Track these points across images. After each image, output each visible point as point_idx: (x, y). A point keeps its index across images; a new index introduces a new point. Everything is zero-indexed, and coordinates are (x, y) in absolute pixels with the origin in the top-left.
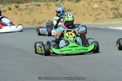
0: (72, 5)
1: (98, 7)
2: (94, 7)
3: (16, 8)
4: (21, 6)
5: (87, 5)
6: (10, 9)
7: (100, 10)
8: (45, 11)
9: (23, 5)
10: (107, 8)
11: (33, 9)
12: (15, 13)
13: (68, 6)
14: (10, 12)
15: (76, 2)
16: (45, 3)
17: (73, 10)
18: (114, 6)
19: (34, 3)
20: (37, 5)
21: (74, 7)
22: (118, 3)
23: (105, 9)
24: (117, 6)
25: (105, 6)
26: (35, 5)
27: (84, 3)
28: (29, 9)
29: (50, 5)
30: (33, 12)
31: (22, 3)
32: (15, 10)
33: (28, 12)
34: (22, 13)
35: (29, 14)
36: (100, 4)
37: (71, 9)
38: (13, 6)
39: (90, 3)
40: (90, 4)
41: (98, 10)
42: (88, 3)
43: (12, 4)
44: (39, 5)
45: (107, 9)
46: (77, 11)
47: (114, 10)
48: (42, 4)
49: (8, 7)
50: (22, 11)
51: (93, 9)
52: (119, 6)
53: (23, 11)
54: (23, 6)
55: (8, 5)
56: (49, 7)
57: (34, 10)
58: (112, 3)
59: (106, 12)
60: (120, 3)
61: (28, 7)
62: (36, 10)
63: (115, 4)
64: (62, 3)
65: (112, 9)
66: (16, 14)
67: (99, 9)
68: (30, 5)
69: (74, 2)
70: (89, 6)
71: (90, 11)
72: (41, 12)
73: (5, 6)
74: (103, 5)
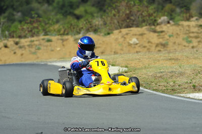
0: (99, 40)
1: (137, 42)
2: (131, 42)
3: (15, 45)
4: (24, 42)
5: (121, 40)
6: (6, 47)
7: (140, 46)
8: (58, 49)
9: (26, 40)
10: (150, 44)
11: (40, 46)
12: (13, 52)
14: (6, 50)
15: (105, 35)
16: (59, 37)
17: (99, 47)
18: (161, 40)
19: (42, 37)
20: (46, 39)
21: (101, 42)
22: (167, 37)
23: (147, 45)
24: (165, 40)
25: (148, 41)
26: (43, 39)
27: (116, 37)
28: (34, 46)
29: (67, 40)
30: (40, 51)
31: (25, 37)
32: (14, 48)
33: (33, 50)
34: (24, 52)
35: (34, 53)
36: (140, 37)
37: (97, 46)
38: (10, 42)
39: (126, 36)
40: (125, 38)
41: (136, 46)
42: (123, 37)
43: (10, 39)
44: (49, 41)
45: (150, 46)
46: (105, 48)
47: (160, 46)
48: (54, 38)
49: (4, 44)
50: (23, 49)
51: (130, 45)
52: (168, 41)
53: (25, 48)
54: (26, 42)
55: (4, 40)
56: (65, 43)
57: (42, 48)
58: (158, 36)
59: (148, 49)
60: (170, 36)
61: (33, 44)
62: (45, 48)
63: (163, 38)
65: (157, 45)
66: (15, 53)
67: (138, 45)
68: (37, 41)
69: (103, 36)
70: (124, 40)
71: (125, 49)
72: (52, 51)
74: (145, 40)
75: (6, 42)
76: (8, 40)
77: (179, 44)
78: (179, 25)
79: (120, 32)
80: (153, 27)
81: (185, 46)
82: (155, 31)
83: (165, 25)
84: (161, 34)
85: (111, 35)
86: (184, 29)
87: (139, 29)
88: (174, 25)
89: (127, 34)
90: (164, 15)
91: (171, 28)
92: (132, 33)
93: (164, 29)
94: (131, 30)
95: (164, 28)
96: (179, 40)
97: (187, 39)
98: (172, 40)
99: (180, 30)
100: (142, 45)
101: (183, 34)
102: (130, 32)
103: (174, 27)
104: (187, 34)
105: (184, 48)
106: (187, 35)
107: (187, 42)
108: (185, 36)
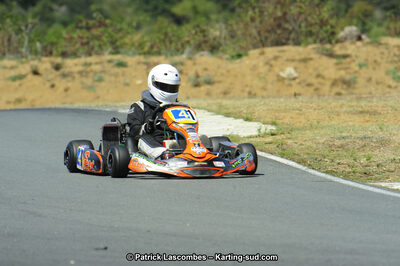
0: (219, 67)
1: (296, 75)
2: (282, 74)
3: (53, 71)
4: (72, 64)
5: (263, 69)
6: (36, 73)
8: (139, 82)
9: (76, 61)
10: (320, 80)
11: (103, 75)
12: (48, 85)
13: (206, 69)
14: (36, 80)
15: (233, 57)
16: (142, 58)
17: (219, 82)
18: (342, 73)
19: (107, 57)
20: (116, 62)
21: (224, 72)
22: (354, 67)
23: (313, 81)
24: (350, 73)
25: (315, 74)
26: (110, 61)
27: (254, 62)
28: (91, 75)
30: (103, 84)
31: (75, 55)
32: (51, 77)
33: (89, 81)
34: (69, 84)
35: (91, 88)
36: (302, 65)
37: (216, 79)
38: (45, 64)
39: (273, 62)
40: (271, 66)
41: (293, 83)
42: (267, 63)
43: (44, 59)
44: (121, 64)
45: (320, 84)
46: (231, 84)
47: (340, 84)
48: (131, 60)
49: (32, 67)
50: (69, 79)
51: (280, 79)
52: (357, 75)
53: (74, 78)
54: (76, 65)
55: (33, 59)
57: (106, 77)
58: (337, 64)
59: (316, 89)
60: (360, 66)
61: (88, 69)
62: (113, 78)
63: (346, 69)
64: (190, 58)
65: (334, 83)
66: (53, 86)
67: (297, 81)
68: (96, 63)
69: (227, 59)
70: (270, 71)
71: (269, 86)
72: (127, 85)
73: (22, 63)
74: (311, 70)
75: (35, 63)
76: (40, 60)
77: (378, 83)
78: (380, 44)
79: (262, 53)
80: (328, 46)
81: (389, 87)
82: (331, 55)
83: (353, 43)
84: (344, 61)
85: (244, 58)
86: (389, 53)
87: (300, 49)
88: (371, 43)
89: (276, 58)
90: (350, 24)
91: (364, 49)
92: (286, 56)
93: (349, 52)
94: (283, 51)
95: (351, 48)
96: (379, 74)
97: (394, 73)
98: (365, 73)
99: (382, 53)
100: (304, 81)
101: (387, 62)
102: (281, 54)
103: (370, 48)
104: (395, 62)
105: (388, 90)
106: (396, 65)
107: (394, 78)
108: (391, 67)
